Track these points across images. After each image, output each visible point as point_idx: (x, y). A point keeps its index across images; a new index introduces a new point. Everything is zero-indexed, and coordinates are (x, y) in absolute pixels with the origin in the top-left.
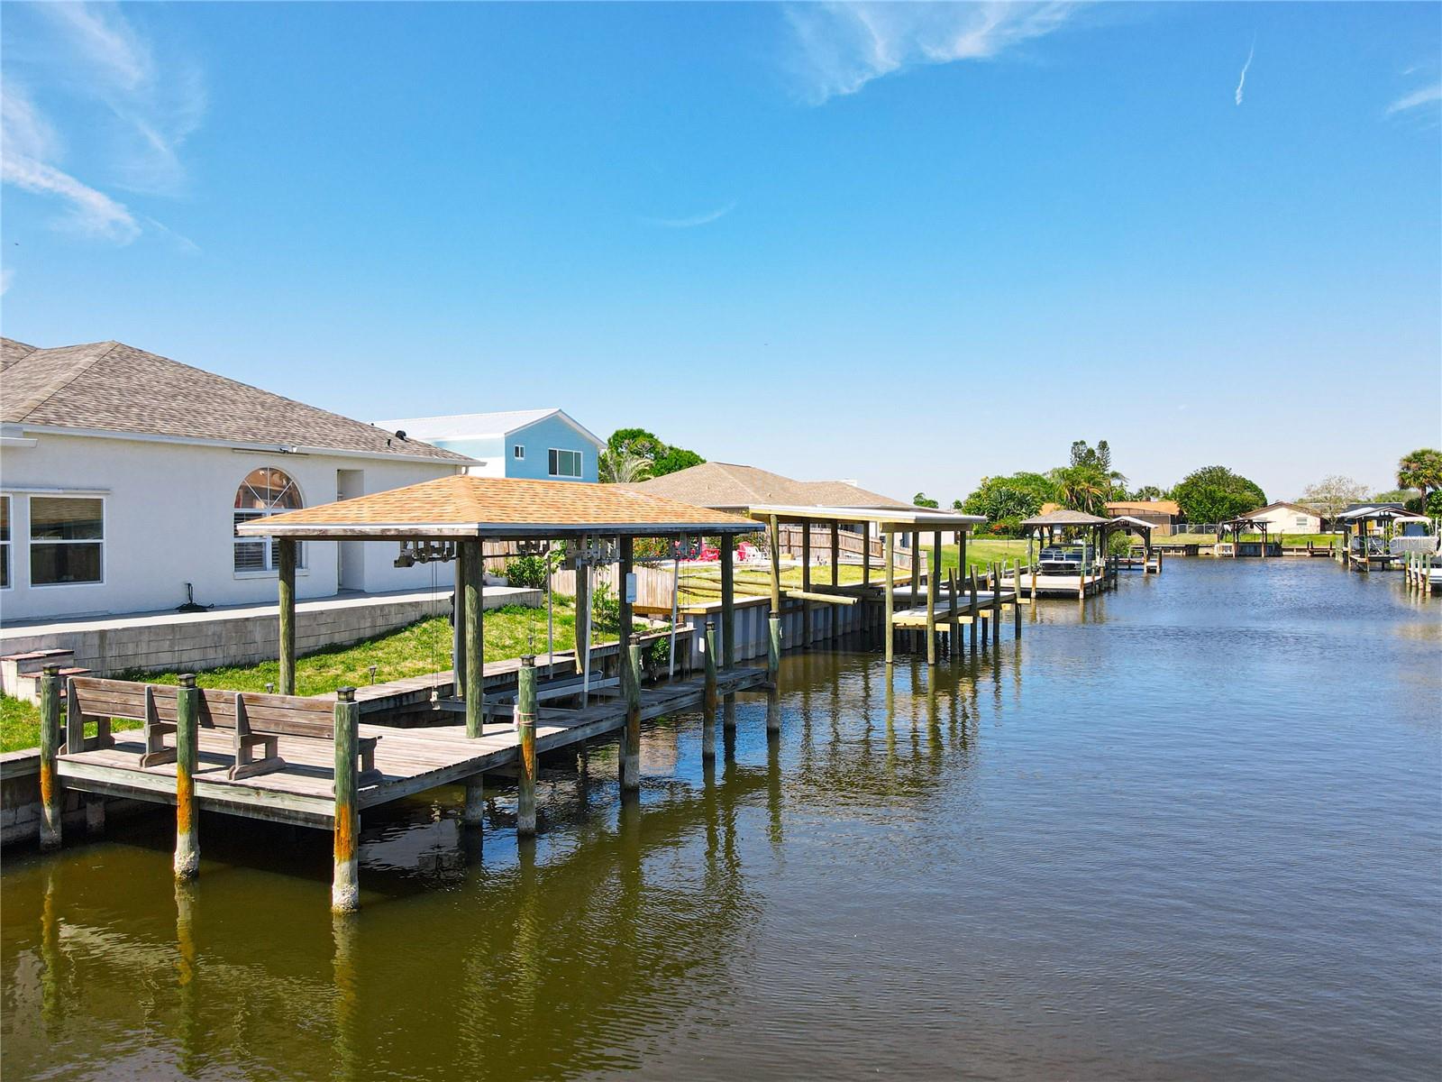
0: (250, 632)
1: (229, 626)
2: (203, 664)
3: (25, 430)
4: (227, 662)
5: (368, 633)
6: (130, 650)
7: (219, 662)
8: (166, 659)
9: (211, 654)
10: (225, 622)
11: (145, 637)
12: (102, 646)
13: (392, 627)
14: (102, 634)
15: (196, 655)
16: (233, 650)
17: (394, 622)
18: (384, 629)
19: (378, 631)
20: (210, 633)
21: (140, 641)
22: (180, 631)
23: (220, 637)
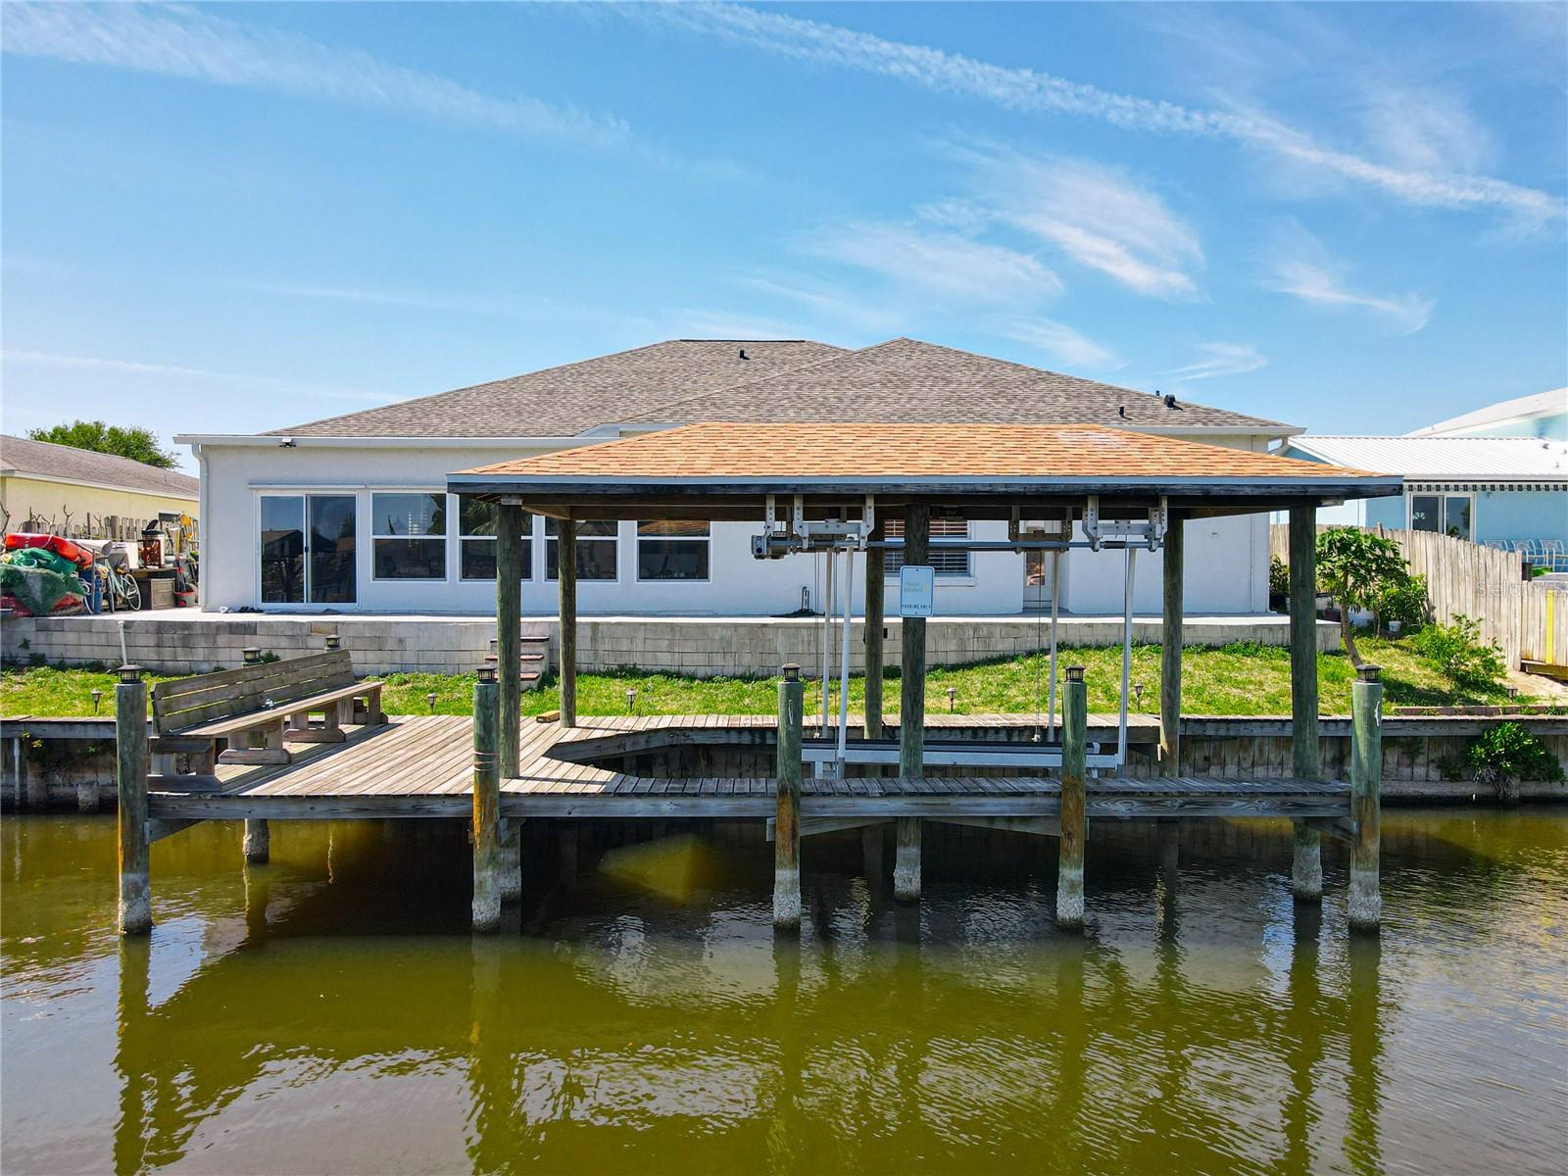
0: (770, 640)
1: (742, 631)
2: (709, 671)
3: (621, 429)
4: (740, 671)
5: (953, 659)
6: (625, 645)
7: (730, 671)
8: (665, 660)
9: (718, 660)
10: (736, 626)
11: (641, 634)
12: (594, 639)
13: (995, 655)
14: (595, 625)
15: (700, 659)
16: (747, 659)
17: (1000, 647)
18: (981, 656)
19: (969, 657)
20: (717, 637)
21: (636, 637)
22: (681, 630)
23: (729, 643)
